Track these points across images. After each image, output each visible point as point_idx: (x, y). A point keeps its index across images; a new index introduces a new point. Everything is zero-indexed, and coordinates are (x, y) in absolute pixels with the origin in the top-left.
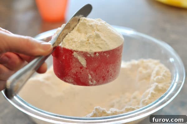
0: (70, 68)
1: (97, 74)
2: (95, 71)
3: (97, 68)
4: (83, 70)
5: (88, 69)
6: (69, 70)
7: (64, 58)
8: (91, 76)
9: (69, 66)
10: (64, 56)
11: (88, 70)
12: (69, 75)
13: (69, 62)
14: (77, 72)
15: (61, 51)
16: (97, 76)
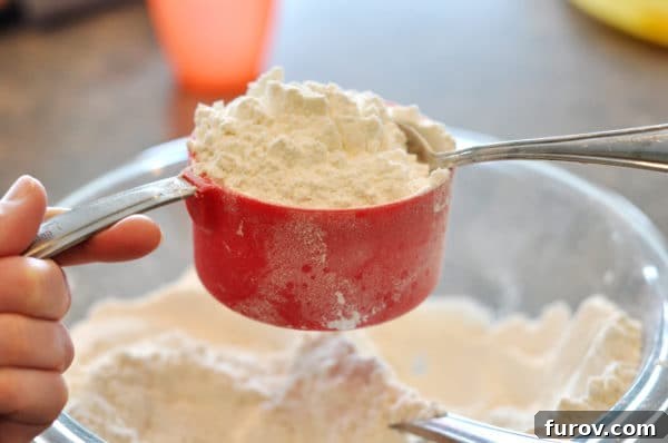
0: (263, 271)
1: (364, 288)
2: (359, 277)
3: (366, 264)
4: (313, 278)
5: (333, 271)
6: (264, 276)
7: (240, 232)
8: (344, 296)
9: (262, 262)
10: (241, 227)
11: (331, 277)
12: (263, 292)
13: (262, 248)
14: (290, 285)
15: (230, 207)
16: (366, 295)
